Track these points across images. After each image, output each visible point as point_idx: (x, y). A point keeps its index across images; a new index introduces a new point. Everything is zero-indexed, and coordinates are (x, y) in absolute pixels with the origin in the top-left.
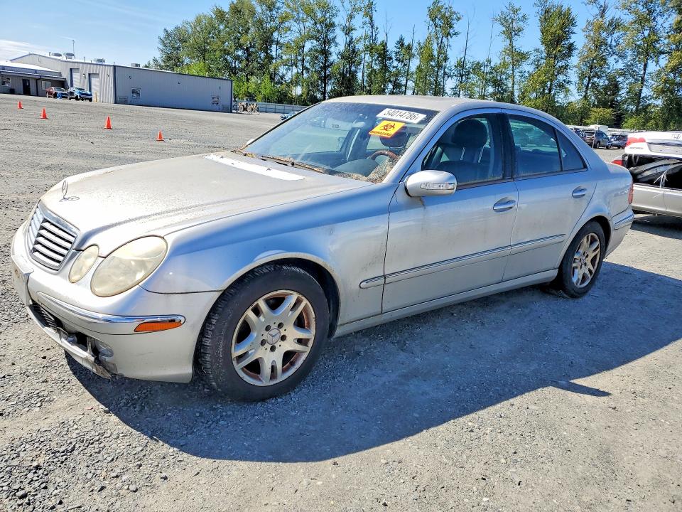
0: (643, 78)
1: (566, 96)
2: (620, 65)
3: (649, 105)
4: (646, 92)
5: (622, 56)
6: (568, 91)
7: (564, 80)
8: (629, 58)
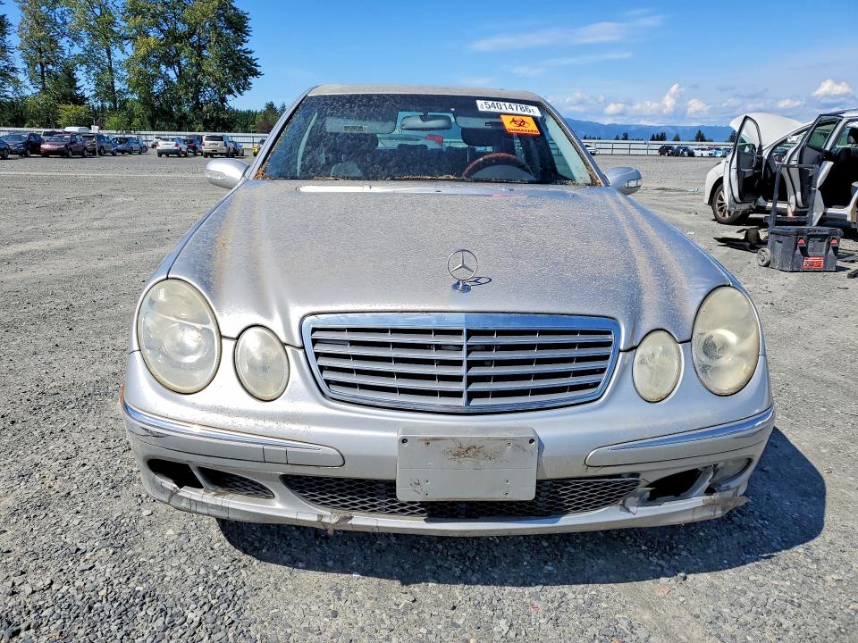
0: (110, 68)
1: (15, 89)
2: (77, 50)
3: (127, 100)
4: (118, 86)
5: (76, 39)
6: (17, 82)
7: (6, 67)
8: (87, 42)
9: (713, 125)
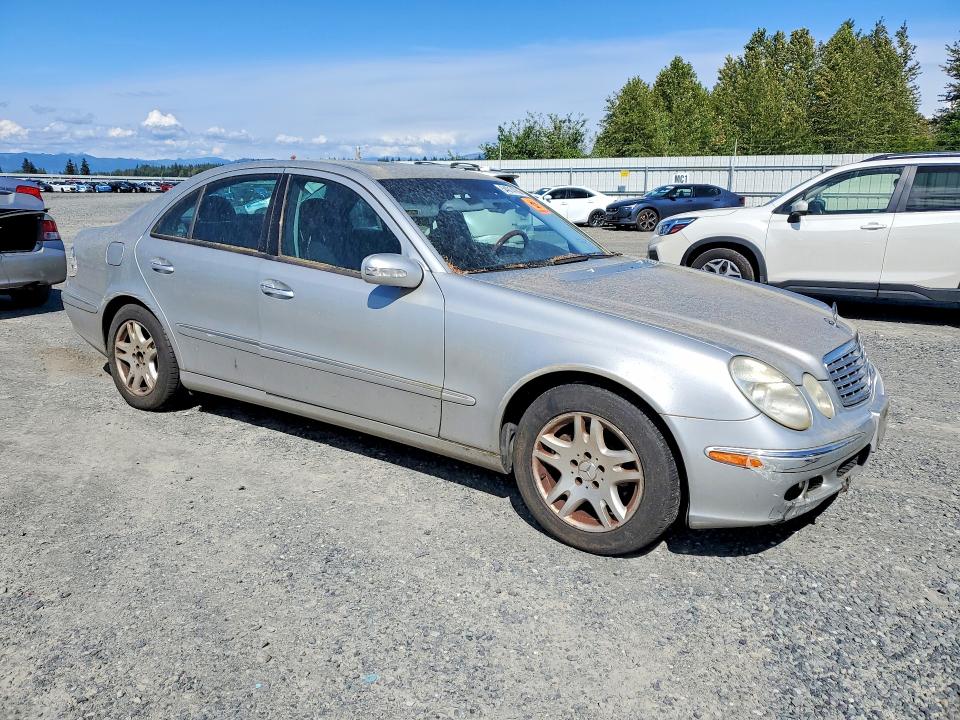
9: (39, 153)
